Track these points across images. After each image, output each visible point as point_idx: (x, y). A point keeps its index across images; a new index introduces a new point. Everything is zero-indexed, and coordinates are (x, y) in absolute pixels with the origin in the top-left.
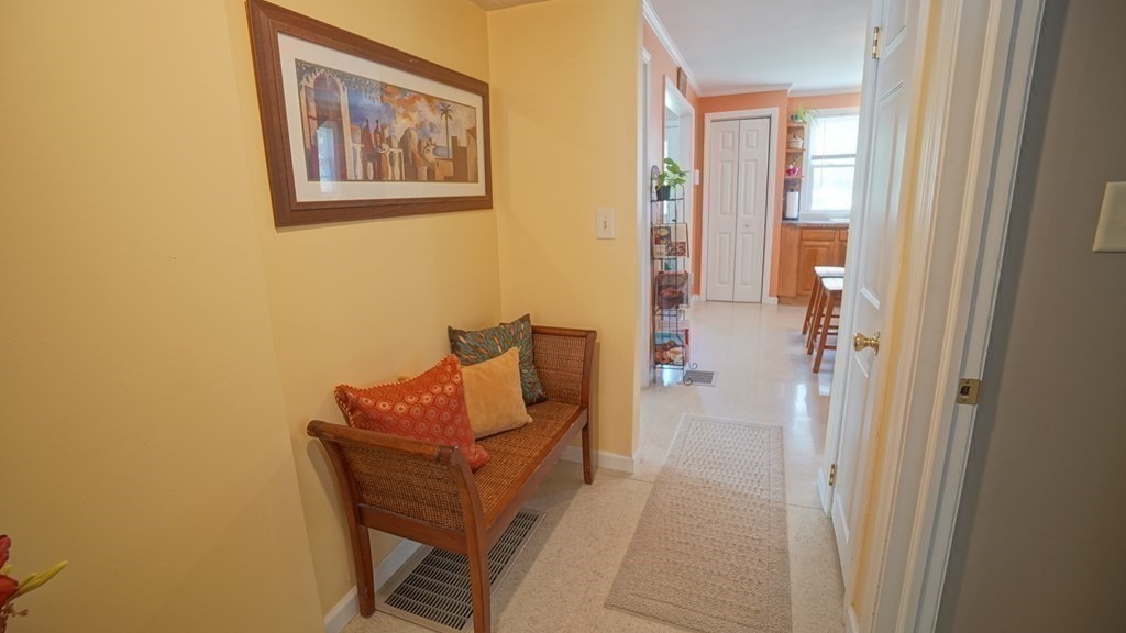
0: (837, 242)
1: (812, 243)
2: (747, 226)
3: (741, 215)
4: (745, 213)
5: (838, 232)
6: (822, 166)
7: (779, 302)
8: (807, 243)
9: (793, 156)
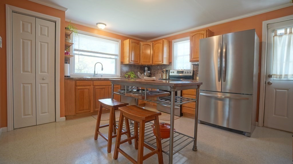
0: (92, 87)
1: (81, 87)
2: (43, 79)
3: (39, 73)
4: (41, 72)
5: (92, 82)
6: (79, 55)
7: (66, 119)
8: (79, 87)
9: (67, 46)
